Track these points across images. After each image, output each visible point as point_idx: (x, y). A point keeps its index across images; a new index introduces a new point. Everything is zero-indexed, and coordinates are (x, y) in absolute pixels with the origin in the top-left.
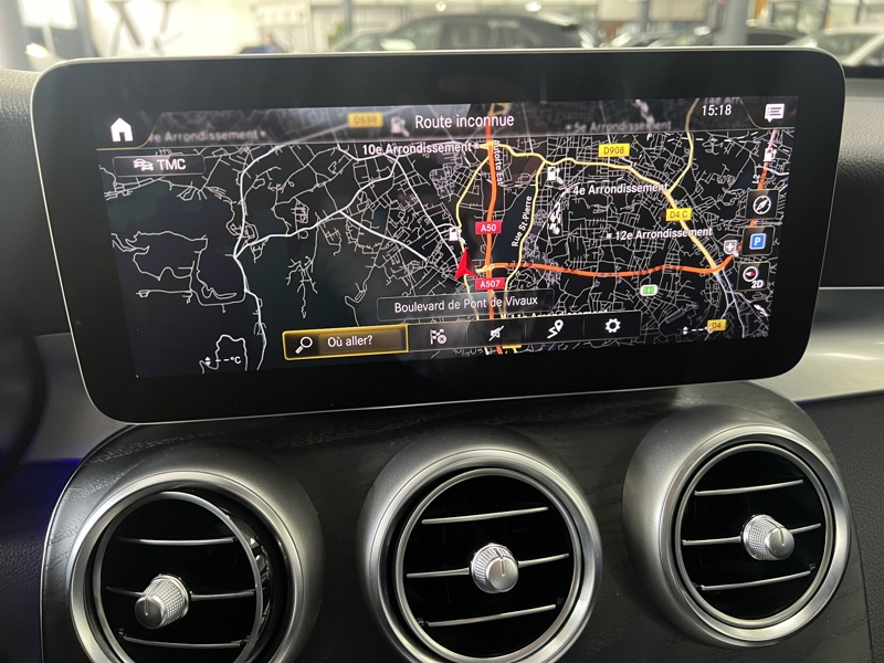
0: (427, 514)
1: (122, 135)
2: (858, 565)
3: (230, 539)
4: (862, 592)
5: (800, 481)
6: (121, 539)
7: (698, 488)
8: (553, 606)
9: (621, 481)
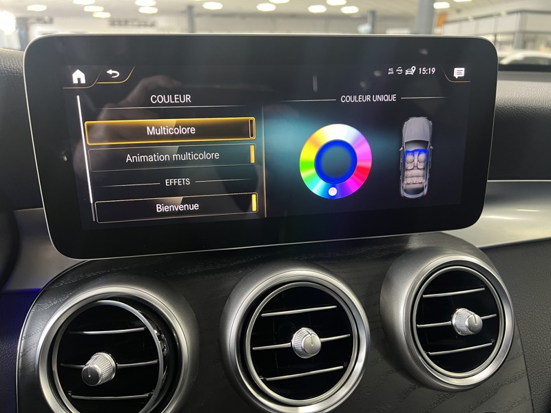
0: (265, 310)
1: (79, 80)
2: (519, 341)
3: (142, 329)
4: (523, 356)
5: (483, 289)
6: (71, 332)
7: (425, 293)
8: (342, 367)
9: (379, 292)
